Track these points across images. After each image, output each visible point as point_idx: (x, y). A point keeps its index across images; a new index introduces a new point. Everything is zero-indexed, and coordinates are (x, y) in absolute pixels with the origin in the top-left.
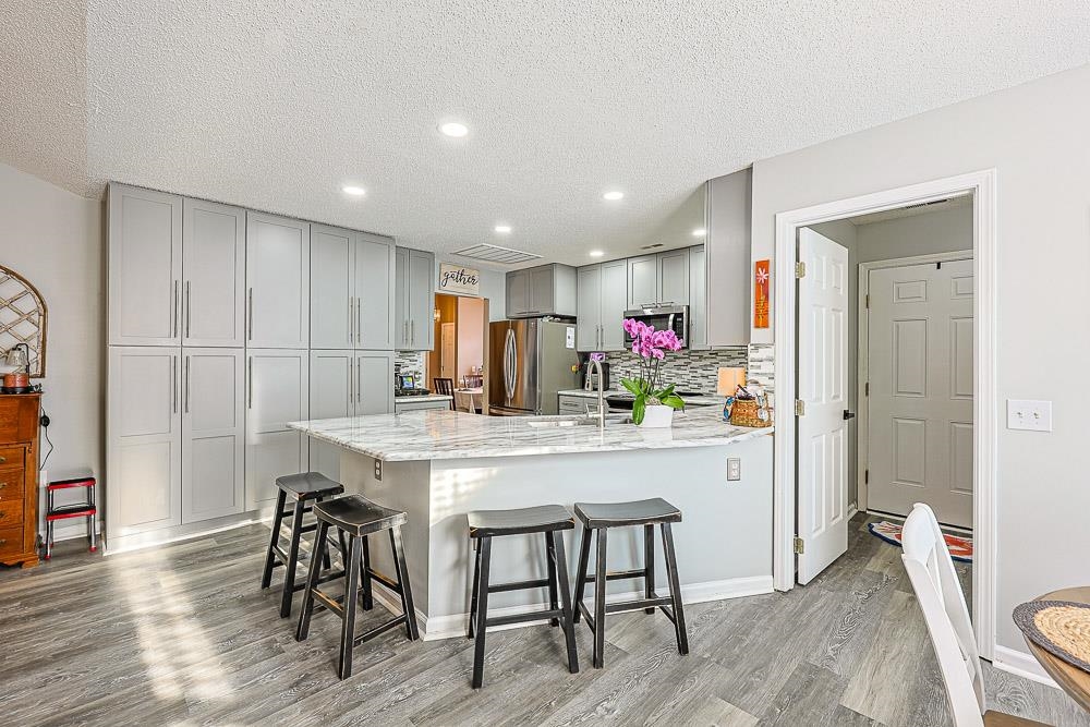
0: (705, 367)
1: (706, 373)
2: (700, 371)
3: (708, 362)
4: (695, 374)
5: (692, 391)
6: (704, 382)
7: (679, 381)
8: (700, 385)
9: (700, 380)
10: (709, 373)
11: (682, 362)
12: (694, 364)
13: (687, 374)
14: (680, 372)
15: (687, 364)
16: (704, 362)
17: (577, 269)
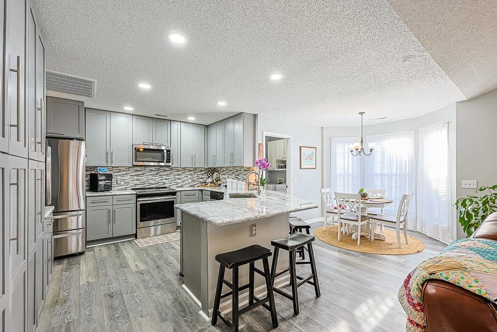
0: (167, 175)
1: (167, 177)
2: (164, 177)
3: (168, 173)
4: (162, 178)
5: (160, 186)
6: (166, 181)
7: (153, 182)
8: (165, 183)
9: (164, 181)
10: (169, 177)
12: (161, 174)
14: (154, 177)
15: (158, 174)
16: (166, 173)
17: (85, 108)
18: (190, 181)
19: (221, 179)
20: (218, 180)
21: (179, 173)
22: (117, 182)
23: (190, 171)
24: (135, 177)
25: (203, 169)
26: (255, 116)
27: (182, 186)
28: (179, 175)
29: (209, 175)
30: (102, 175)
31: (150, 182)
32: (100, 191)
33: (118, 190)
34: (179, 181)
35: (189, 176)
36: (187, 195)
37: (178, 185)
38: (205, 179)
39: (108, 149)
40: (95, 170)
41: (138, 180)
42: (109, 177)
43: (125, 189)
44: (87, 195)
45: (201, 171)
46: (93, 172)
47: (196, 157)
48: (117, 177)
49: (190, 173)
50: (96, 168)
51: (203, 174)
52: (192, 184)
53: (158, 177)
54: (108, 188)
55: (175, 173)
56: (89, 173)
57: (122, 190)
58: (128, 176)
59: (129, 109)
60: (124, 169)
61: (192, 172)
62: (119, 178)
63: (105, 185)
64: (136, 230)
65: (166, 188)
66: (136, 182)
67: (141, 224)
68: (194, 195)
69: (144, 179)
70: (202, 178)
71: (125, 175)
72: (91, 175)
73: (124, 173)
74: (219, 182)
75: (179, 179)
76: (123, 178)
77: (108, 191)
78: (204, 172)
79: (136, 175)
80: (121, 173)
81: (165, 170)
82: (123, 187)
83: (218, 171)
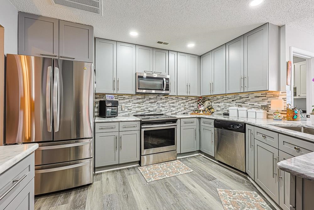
1: (163, 105)
2: (161, 105)
3: (164, 101)
4: (159, 106)
5: (158, 113)
6: (163, 109)
7: (152, 109)
8: (161, 111)
9: (161, 108)
11: (153, 101)
12: (158, 102)
13: (155, 106)
14: (152, 105)
16: (163, 101)
17: (95, 38)
18: (183, 109)
19: (213, 107)
20: (211, 108)
21: (173, 101)
22: (122, 109)
23: (183, 99)
24: (137, 105)
25: (193, 98)
26: (280, 28)
27: (176, 114)
28: (173, 103)
29: (200, 104)
30: (109, 102)
31: (149, 109)
32: (108, 117)
33: (123, 116)
34: (173, 109)
35: (182, 104)
36: (186, 123)
37: (173, 113)
38: (196, 107)
39: (115, 76)
40: (104, 98)
41: (139, 107)
42: (115, 104)
43: (128, 115)
44: (96, 121)
45: (192, 100)
46: (102, 99)
47: (191, 86)
48: (122, 104)
49: (183, 101)
50: (104, 96)
51: (193, 103)
52: (185, 112)
53: (155, 105)
54: (115, 114)
55: (170, 102)
56: (98, 100)
57: (126, 116)
58: (131, 104)
59: (134, 34)
60: (127, 97)
61: (185, 101)
62: (123, 105)
63: (112, 112)
64: (140, 157)
65: (162, 115)
66: (138, 109)
67: (144, 152)
68: (192, 123)
69: (144, 106)
70: (193, 106)
71: (128, 102)
72: (101, 102)
73: (128, 100)
74: (212, 110)
75: (173, 107)
76: (127, 105)
77: (115, 117)
78: (194, 101)
79: (137, 103)
80: (126, 101)
81: (161, 99)
82: (127, 113)
83: (209, 100)
